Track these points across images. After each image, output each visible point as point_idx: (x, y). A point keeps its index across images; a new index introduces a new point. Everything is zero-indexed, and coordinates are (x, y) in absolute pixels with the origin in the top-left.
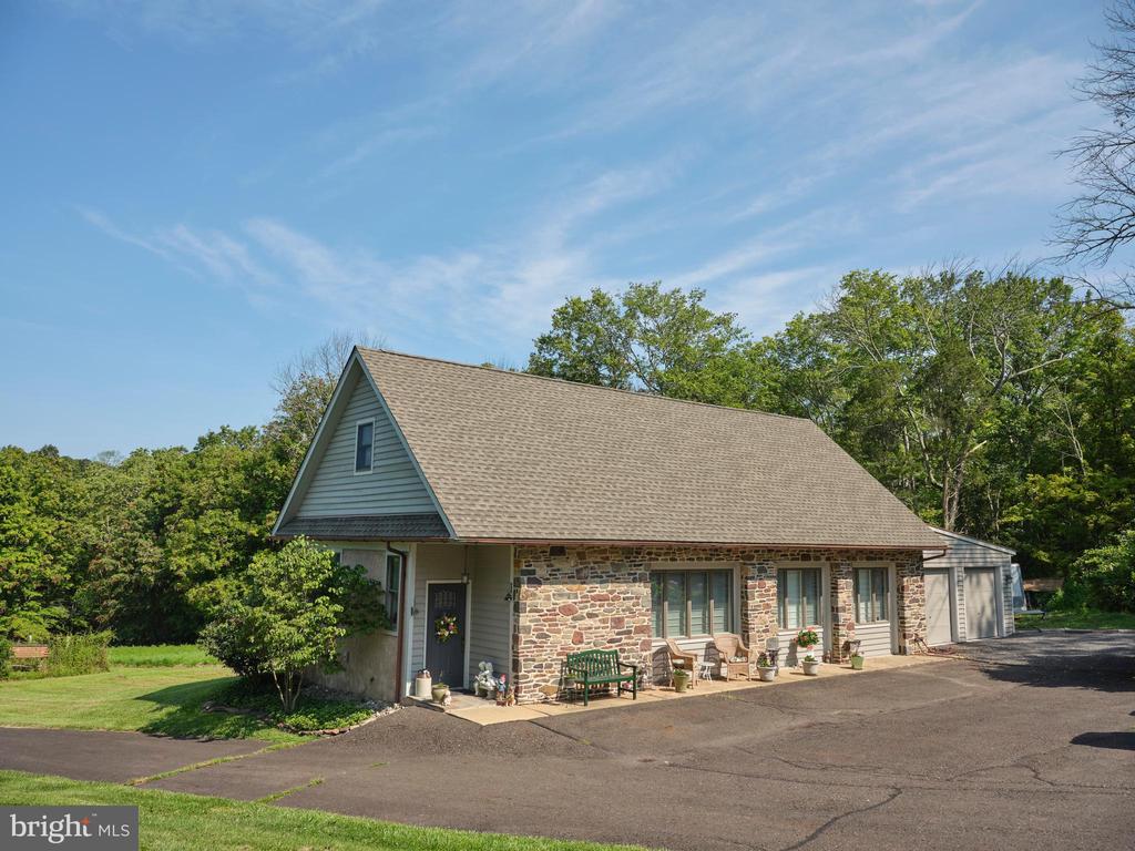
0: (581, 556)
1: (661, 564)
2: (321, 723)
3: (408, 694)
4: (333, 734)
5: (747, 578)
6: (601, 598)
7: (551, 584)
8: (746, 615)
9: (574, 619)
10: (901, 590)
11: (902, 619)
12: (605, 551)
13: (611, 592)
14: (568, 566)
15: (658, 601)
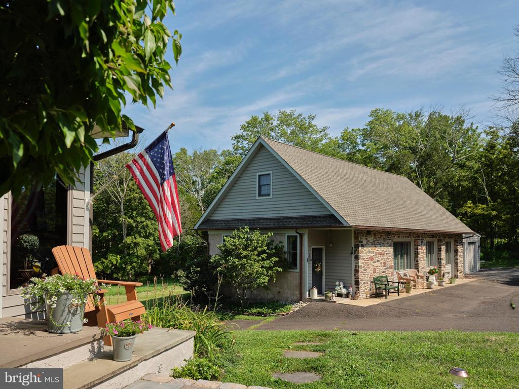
0: (375, 235)
1: (396, 239)
2: (274, 310)
3: (307, 297)
4: (283, 315)
5: (418, 245)
6: (380, 254)
7: (367, 247)
8: (417, 261)
9: (374, 262)
10: (456, 251)
11: (456, 264)
12: (381, 233)
13: (383, 251)
14: (371, 239)
15: (396, 255)
